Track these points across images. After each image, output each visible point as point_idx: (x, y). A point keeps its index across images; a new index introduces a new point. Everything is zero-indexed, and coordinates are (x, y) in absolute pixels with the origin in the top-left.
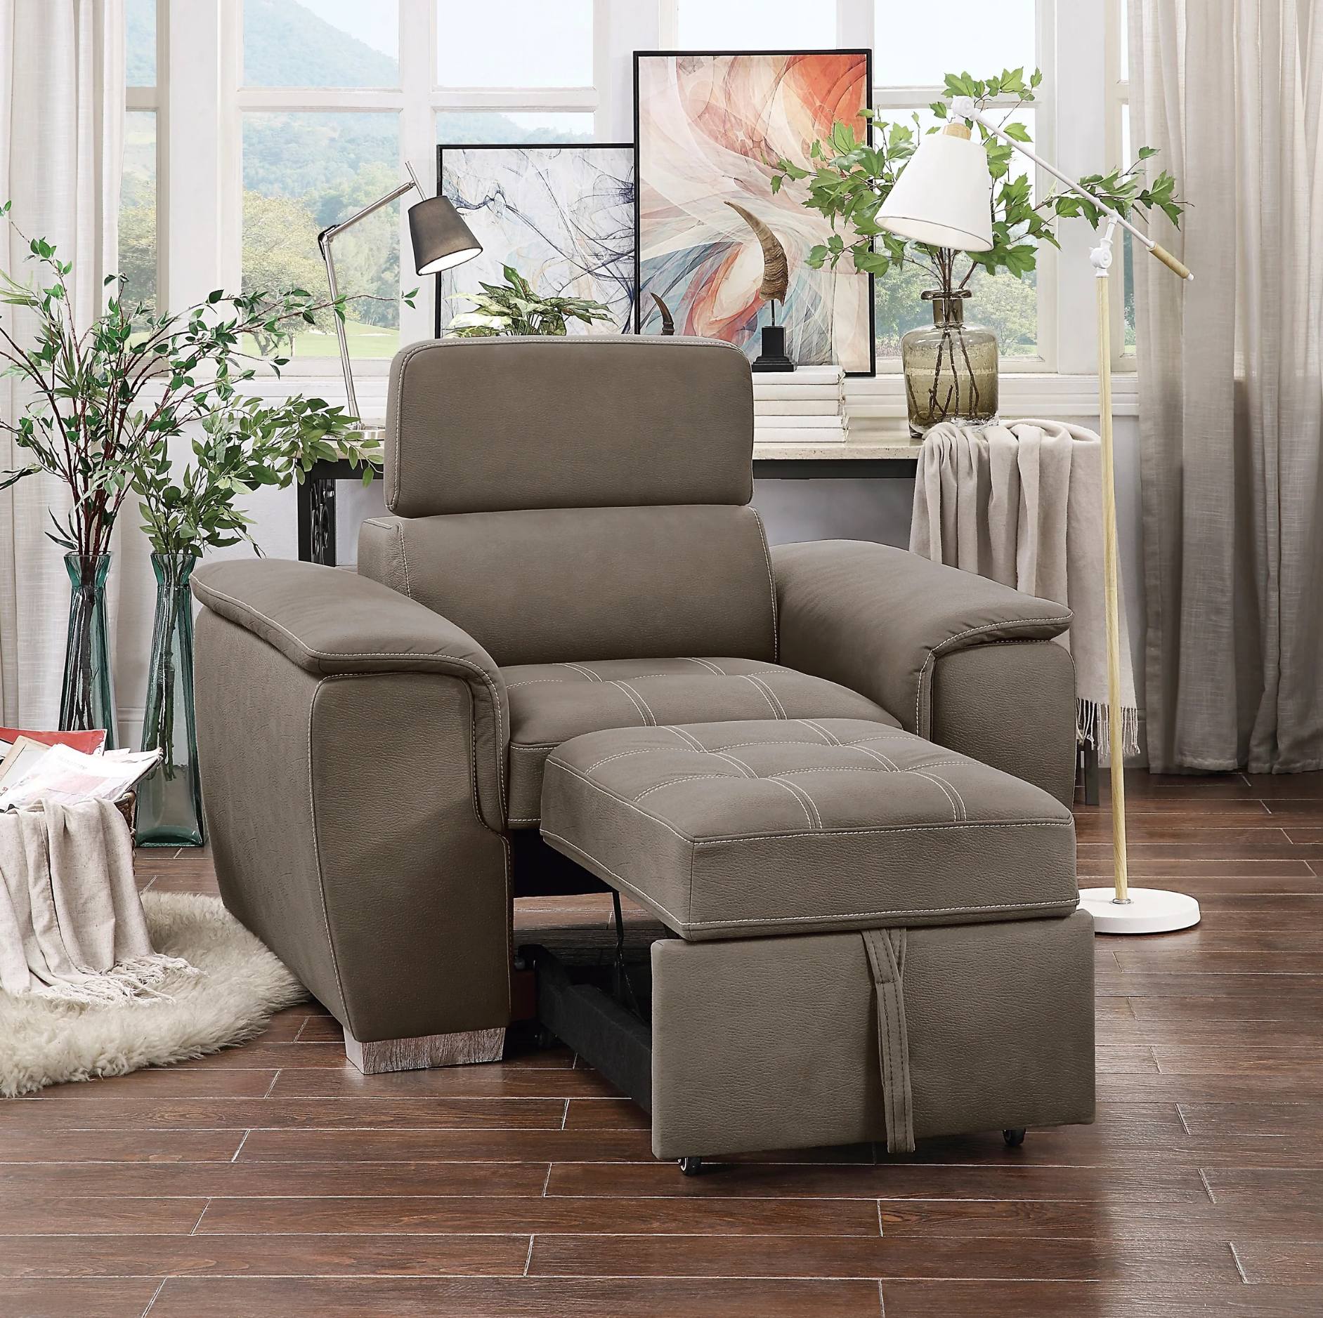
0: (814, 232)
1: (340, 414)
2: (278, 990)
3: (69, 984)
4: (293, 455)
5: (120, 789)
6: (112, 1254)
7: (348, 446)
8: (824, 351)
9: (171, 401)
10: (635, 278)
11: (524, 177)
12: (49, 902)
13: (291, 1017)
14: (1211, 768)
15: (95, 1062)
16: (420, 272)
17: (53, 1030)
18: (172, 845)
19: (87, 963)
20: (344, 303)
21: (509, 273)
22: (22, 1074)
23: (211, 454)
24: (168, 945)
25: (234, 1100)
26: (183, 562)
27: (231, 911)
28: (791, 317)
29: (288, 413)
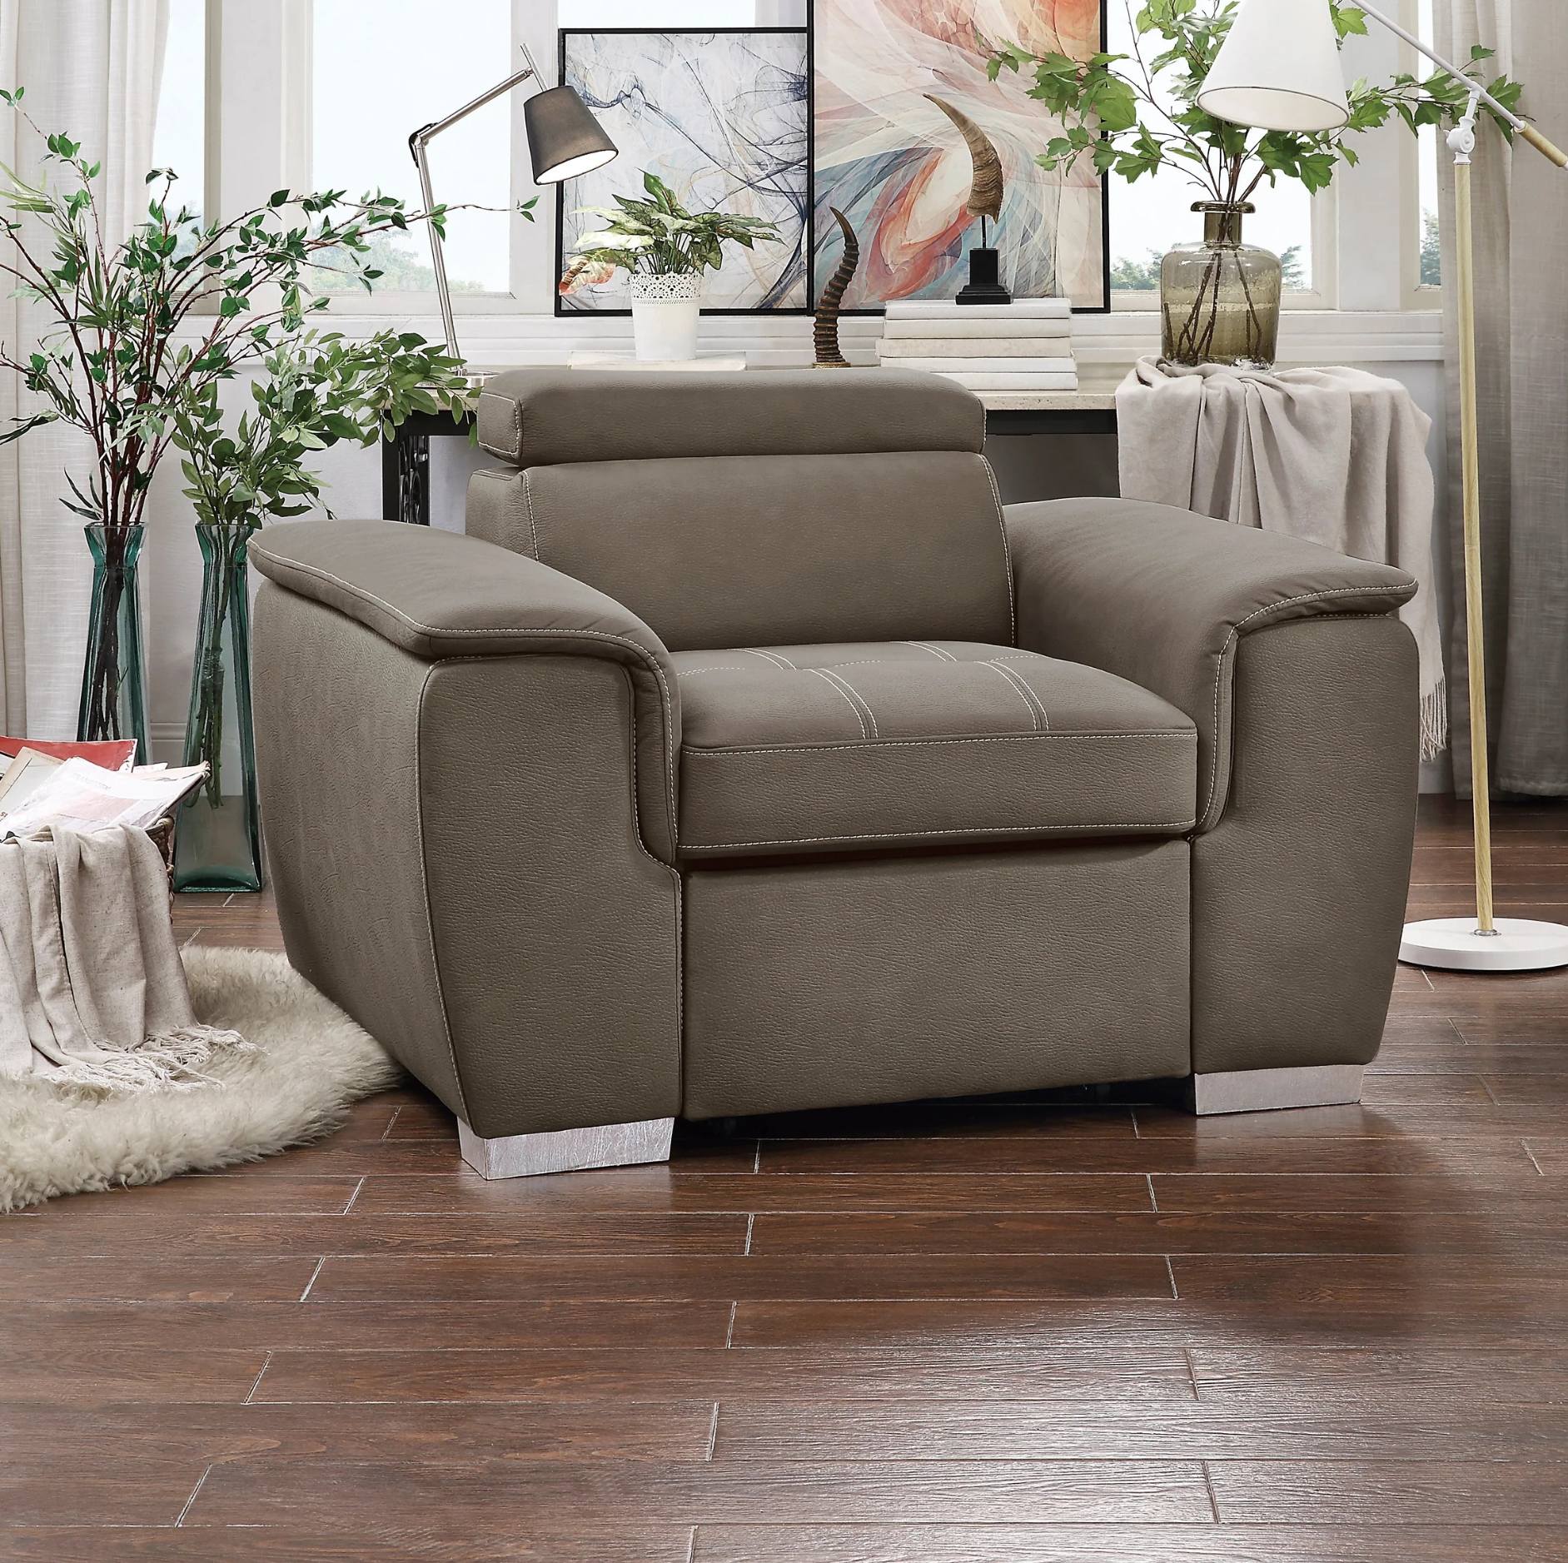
0: (1033, 135)
1: (441, 354)
2: (361, 1072)
3: (84, 1064)
4: (380, 406)
5: (154, 814)
6: (138, 1431)
7: (451, 395)
8: (1046, 282)
9: (223, 335)
10: (808, 192)
11: (668, 69)
12: (58, 958)
13: (377, 1109)
14: (1547, 793)
15: (117, 1166)
16: (538, 181)
17: (61, 1124)
18: (222, 890)
19: (108, 1036)
20: (445, 214)
21: (651, 183)
22: (18, 1182)
23: (275, 400)
24: (215, 1014)
25: (303, 1217)
26: (237, 534)
27: (299, 970)
28: (1004, 240)
29: (375, 352)
